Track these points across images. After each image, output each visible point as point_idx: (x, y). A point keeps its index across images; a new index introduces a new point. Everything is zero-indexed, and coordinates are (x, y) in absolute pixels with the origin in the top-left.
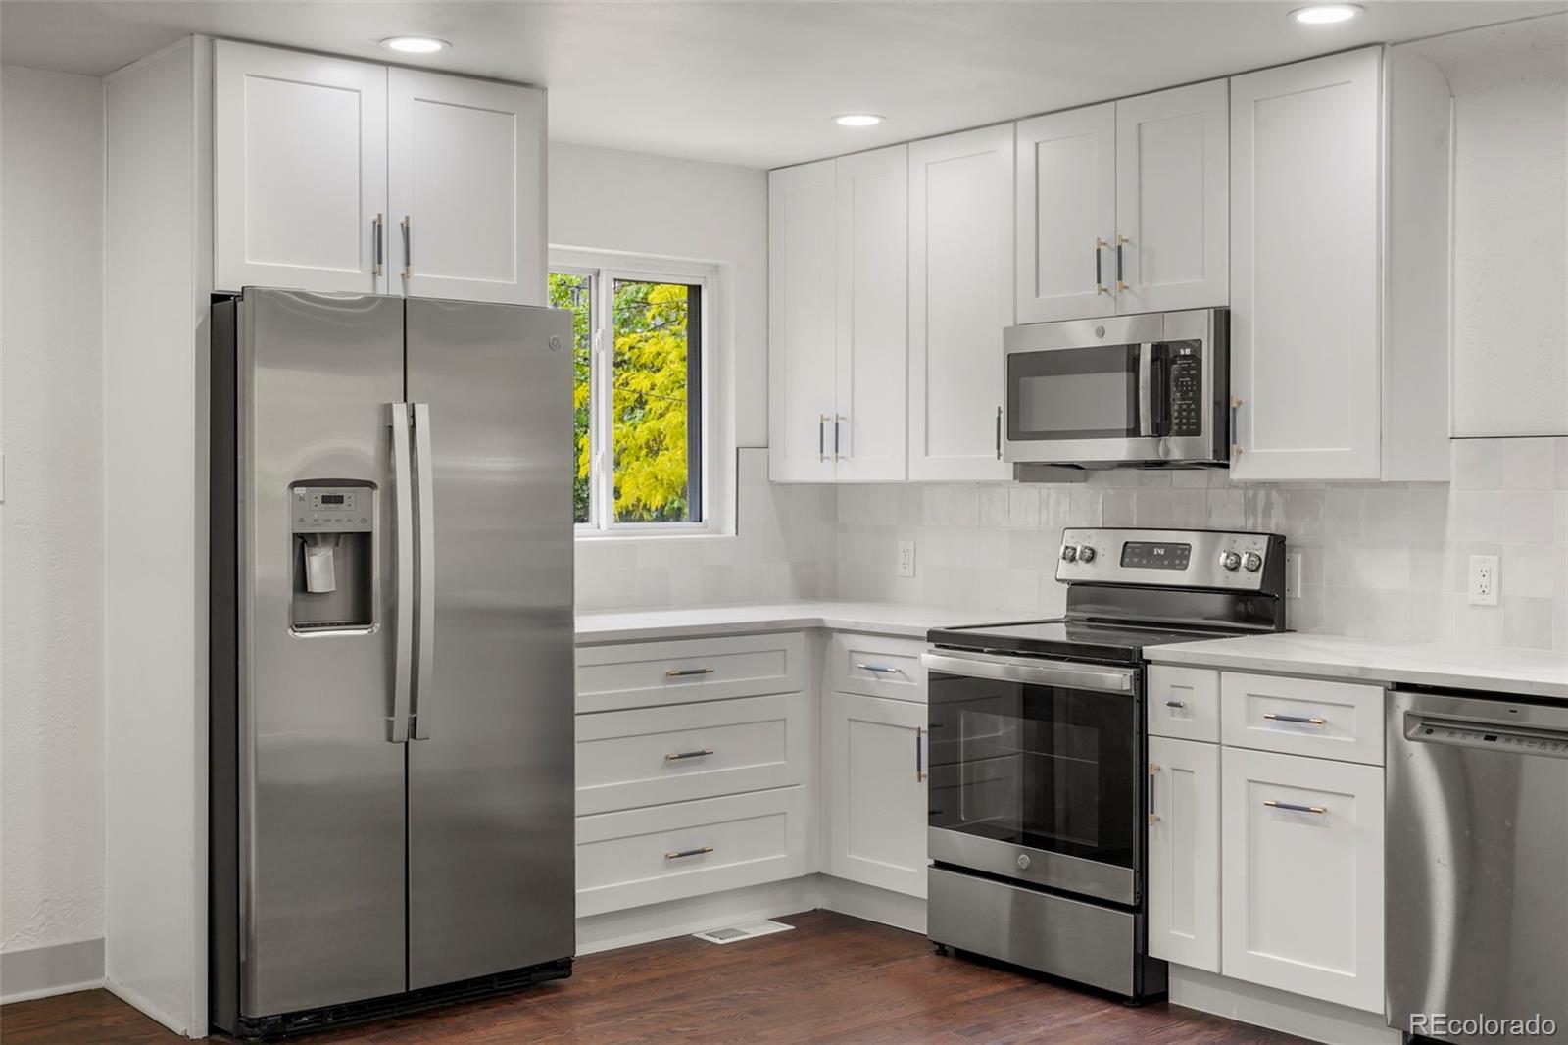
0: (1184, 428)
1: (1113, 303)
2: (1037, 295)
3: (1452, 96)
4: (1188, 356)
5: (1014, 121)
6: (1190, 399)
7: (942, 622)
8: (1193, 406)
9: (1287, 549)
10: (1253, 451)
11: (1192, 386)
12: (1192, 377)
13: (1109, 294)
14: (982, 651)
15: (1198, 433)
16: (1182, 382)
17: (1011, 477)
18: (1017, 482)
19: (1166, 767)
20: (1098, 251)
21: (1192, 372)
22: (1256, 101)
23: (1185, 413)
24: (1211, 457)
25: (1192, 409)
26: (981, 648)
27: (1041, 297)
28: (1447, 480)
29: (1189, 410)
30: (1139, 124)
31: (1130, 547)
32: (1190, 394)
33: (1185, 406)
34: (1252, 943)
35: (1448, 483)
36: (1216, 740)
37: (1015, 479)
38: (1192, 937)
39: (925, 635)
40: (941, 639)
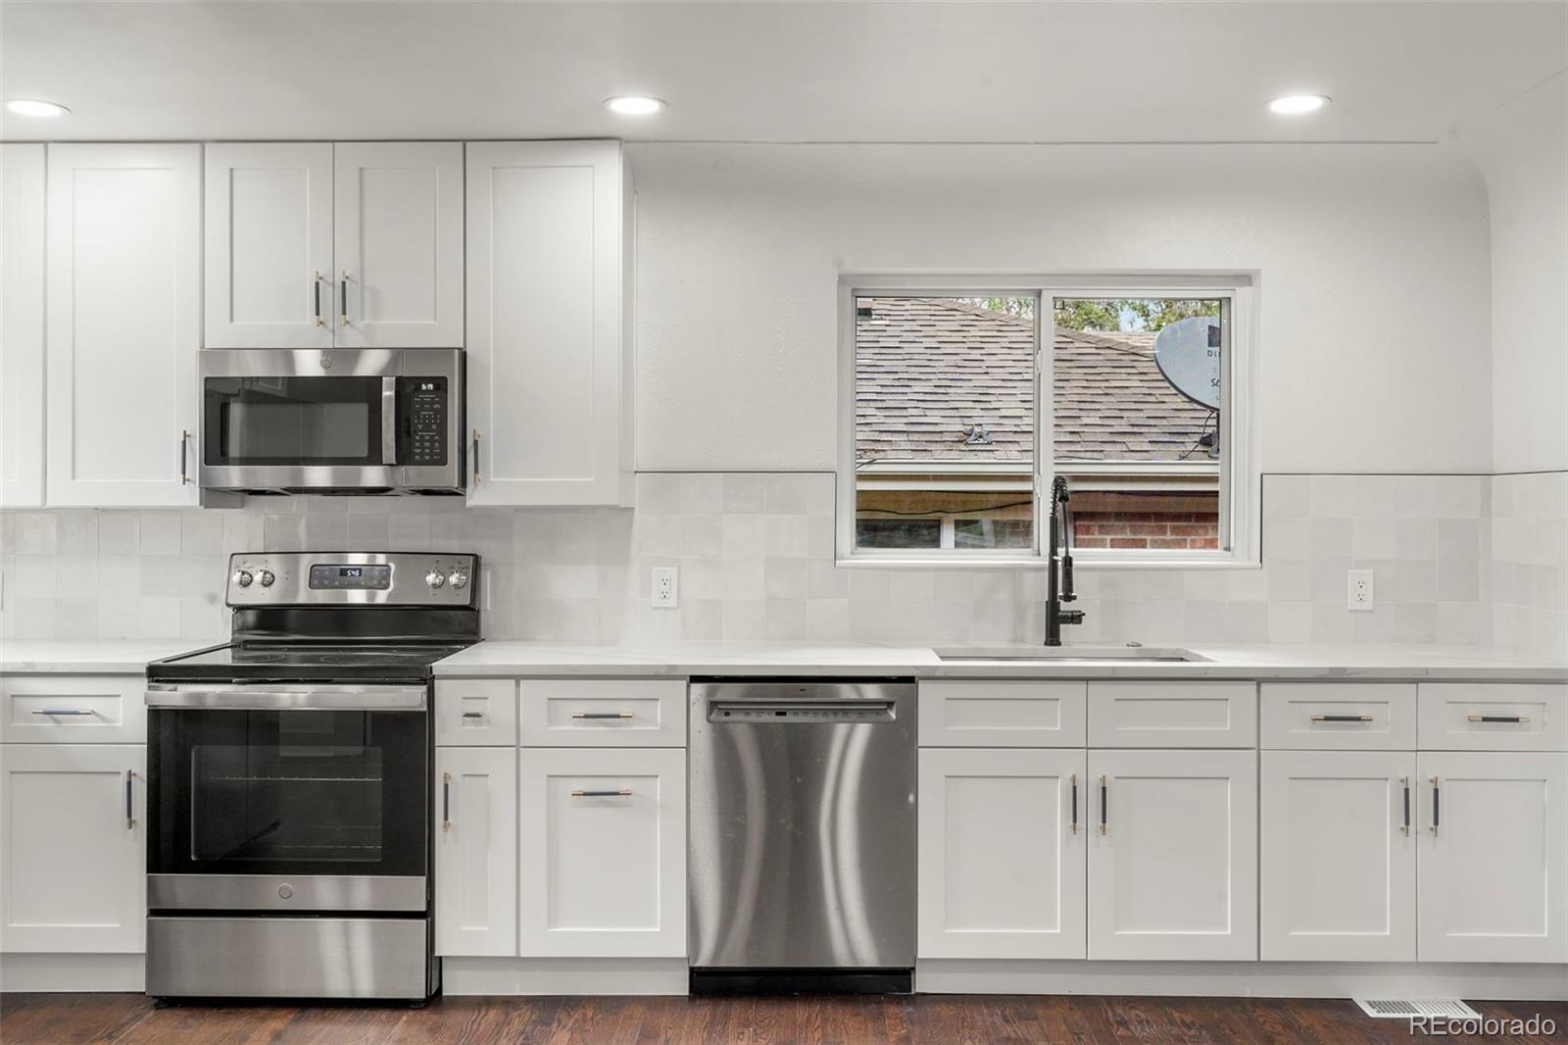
0: (427, 458)
1: (331, 335)
2: (232, 320)
3: (635, 192)
4: (430, 391)
5: (202, 142)
6: (434, 431)
7: (159, 655)
8: (437, 437)
9: (482, 567)
10: (492, 480)
11: (435, 419)
12: (436, 411)
13: (326, 327)
14: (230, 682)
15: (443, 462)
16: (424, 415)
17: (196, 502)
18: (202, 507)
19: (456, 774)
20: (317, 284)
21: (436, 406)
22: (493, 168)
23: (428, 444)
24: (456, 486)
25: (436, 441)
26: (229, 679)
27: (235, 323)
28: (631, 506)
29: (432, 441)
30: (361, 169)
31: (317, 570)
32: (434, 427)
33: (427, 438)
34: (553, 920)
35: (633, 509)
36: (514, 743)
37: (201, 504)
38: (487, 929)
39: (144, 671)
40: (158, 674)
